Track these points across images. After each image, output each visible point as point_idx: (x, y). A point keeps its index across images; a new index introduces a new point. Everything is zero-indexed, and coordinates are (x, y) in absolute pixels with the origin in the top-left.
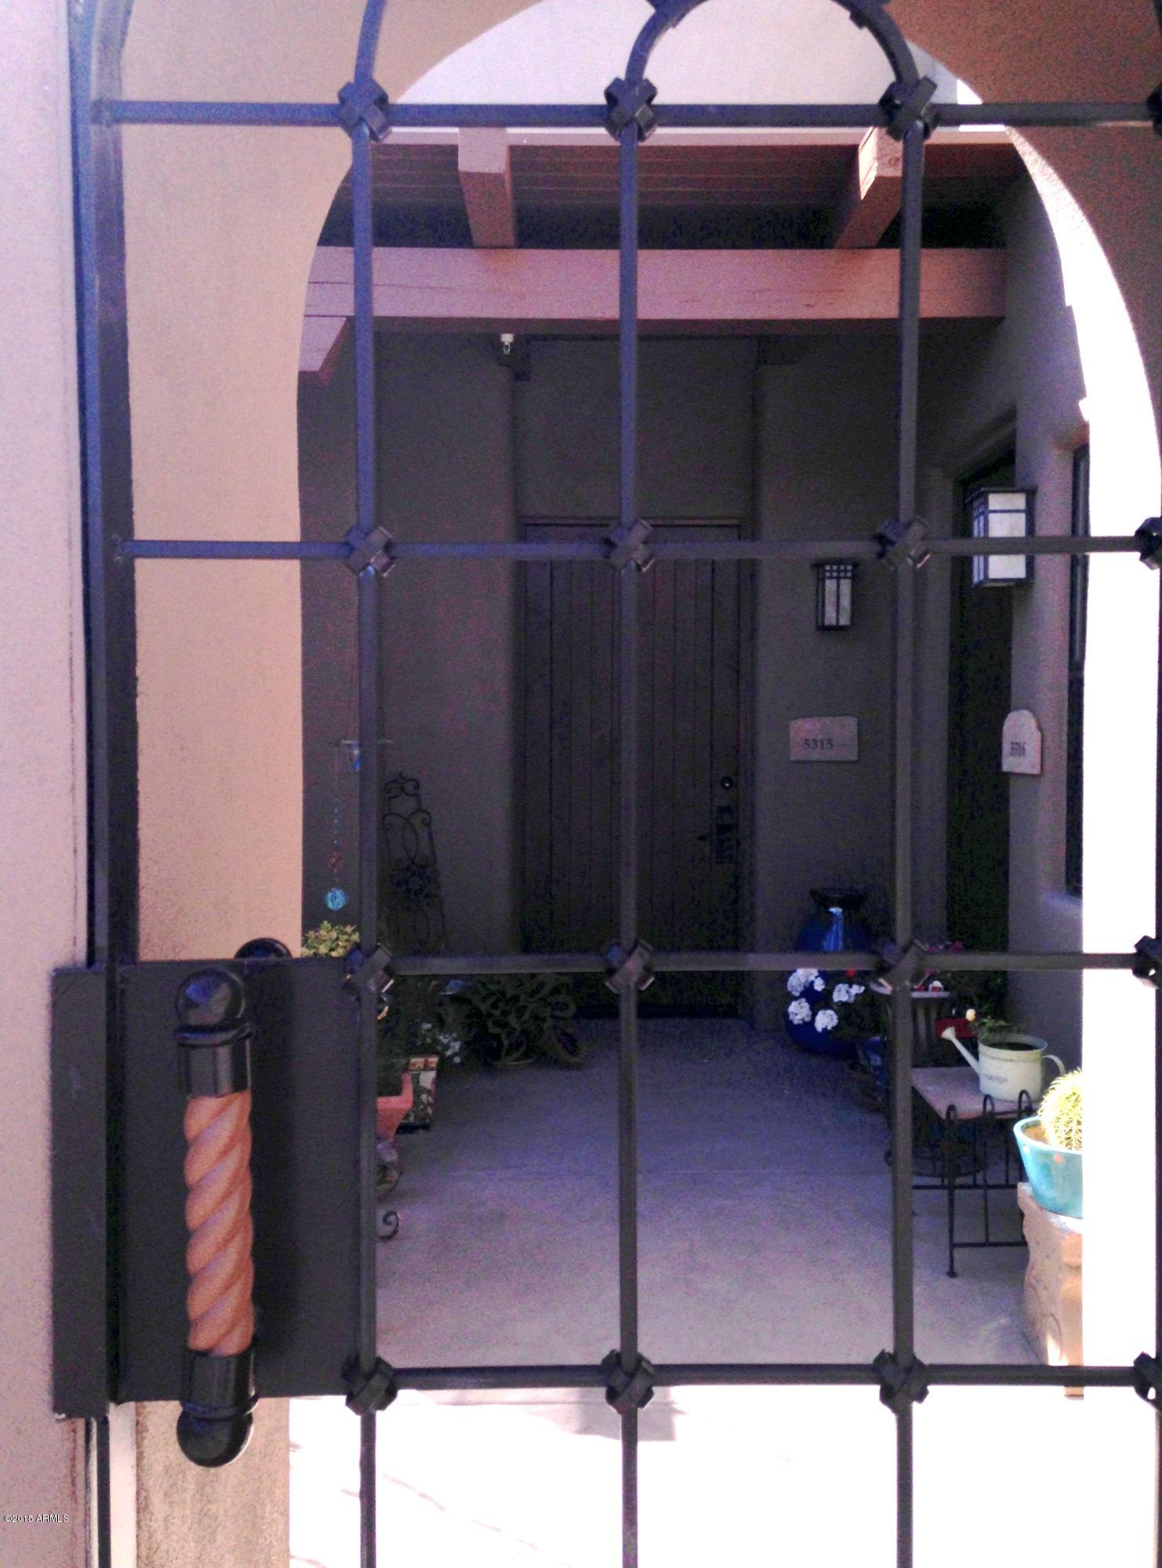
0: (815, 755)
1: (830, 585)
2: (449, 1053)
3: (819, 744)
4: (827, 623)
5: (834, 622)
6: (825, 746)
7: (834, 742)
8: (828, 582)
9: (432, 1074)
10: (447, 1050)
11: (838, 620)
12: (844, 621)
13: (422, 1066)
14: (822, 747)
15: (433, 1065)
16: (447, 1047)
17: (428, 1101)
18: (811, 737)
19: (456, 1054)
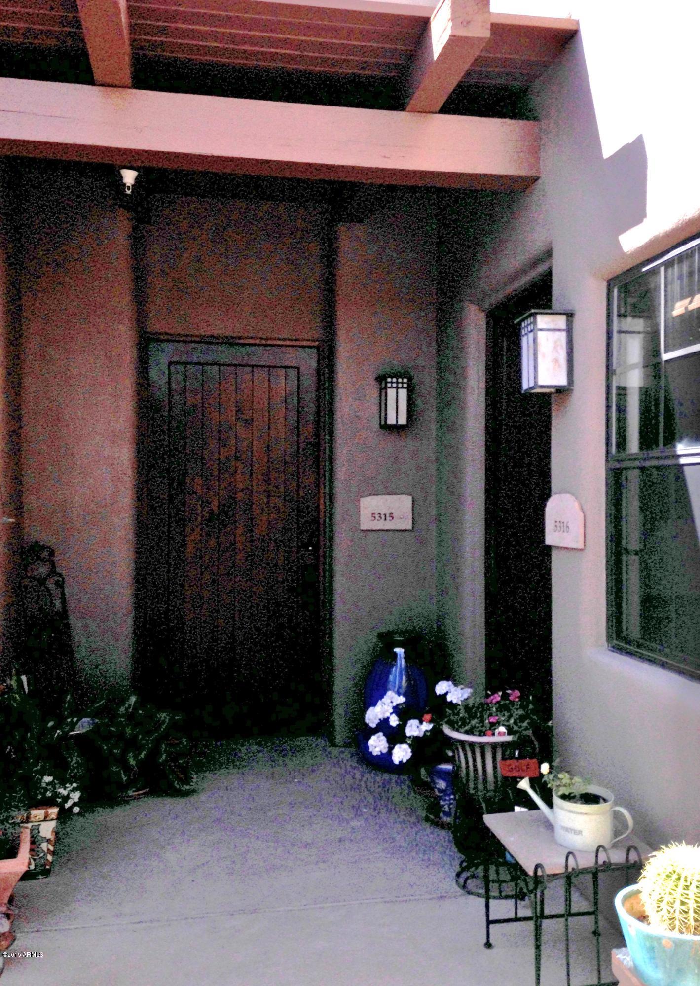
0: (380, 525)
1: (391, 393)
2: (67, 805)
3: (383, 517)
4: (389, 422)
5: (394, 423)
6: (388, 518)
7: (394, 515)
8: (389, 391)
9: (53, 824)
10: (66, 802)
11: (397, 421)
12: (403, 421)
13: (42, 818)
14: (385, 519)
15: (54, 816)
16: (66, 798)
17: (48, 850)
18: (377, 512)
19: (75, 804)
